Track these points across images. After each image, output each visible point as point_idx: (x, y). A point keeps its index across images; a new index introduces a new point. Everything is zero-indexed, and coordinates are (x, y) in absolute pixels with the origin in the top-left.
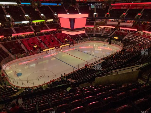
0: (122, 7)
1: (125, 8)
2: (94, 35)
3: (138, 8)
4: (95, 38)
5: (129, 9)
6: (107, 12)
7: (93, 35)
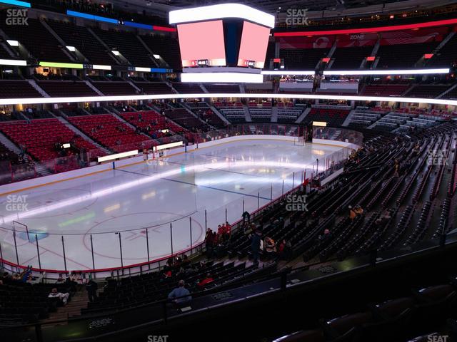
0: (314, 44)
1: (323, 45)
2: (248, 119)
3: (360, 45)
4: (252, 128)
5: (337, 48)
6: (274, 58)
7: (244, 119)
